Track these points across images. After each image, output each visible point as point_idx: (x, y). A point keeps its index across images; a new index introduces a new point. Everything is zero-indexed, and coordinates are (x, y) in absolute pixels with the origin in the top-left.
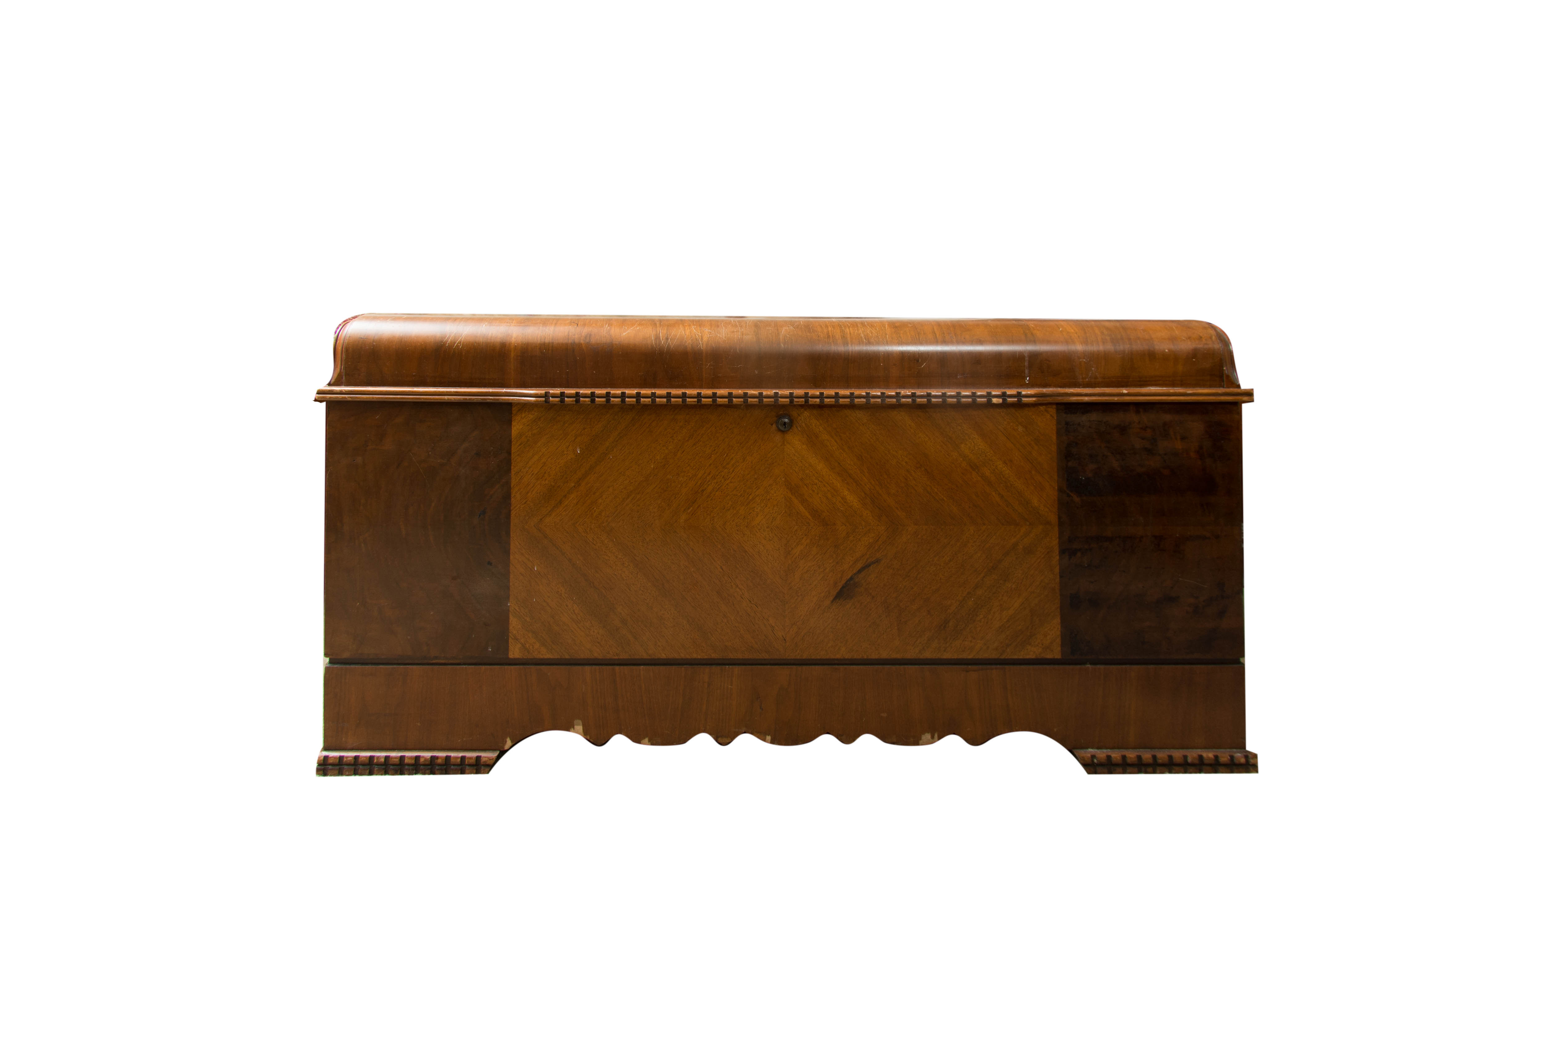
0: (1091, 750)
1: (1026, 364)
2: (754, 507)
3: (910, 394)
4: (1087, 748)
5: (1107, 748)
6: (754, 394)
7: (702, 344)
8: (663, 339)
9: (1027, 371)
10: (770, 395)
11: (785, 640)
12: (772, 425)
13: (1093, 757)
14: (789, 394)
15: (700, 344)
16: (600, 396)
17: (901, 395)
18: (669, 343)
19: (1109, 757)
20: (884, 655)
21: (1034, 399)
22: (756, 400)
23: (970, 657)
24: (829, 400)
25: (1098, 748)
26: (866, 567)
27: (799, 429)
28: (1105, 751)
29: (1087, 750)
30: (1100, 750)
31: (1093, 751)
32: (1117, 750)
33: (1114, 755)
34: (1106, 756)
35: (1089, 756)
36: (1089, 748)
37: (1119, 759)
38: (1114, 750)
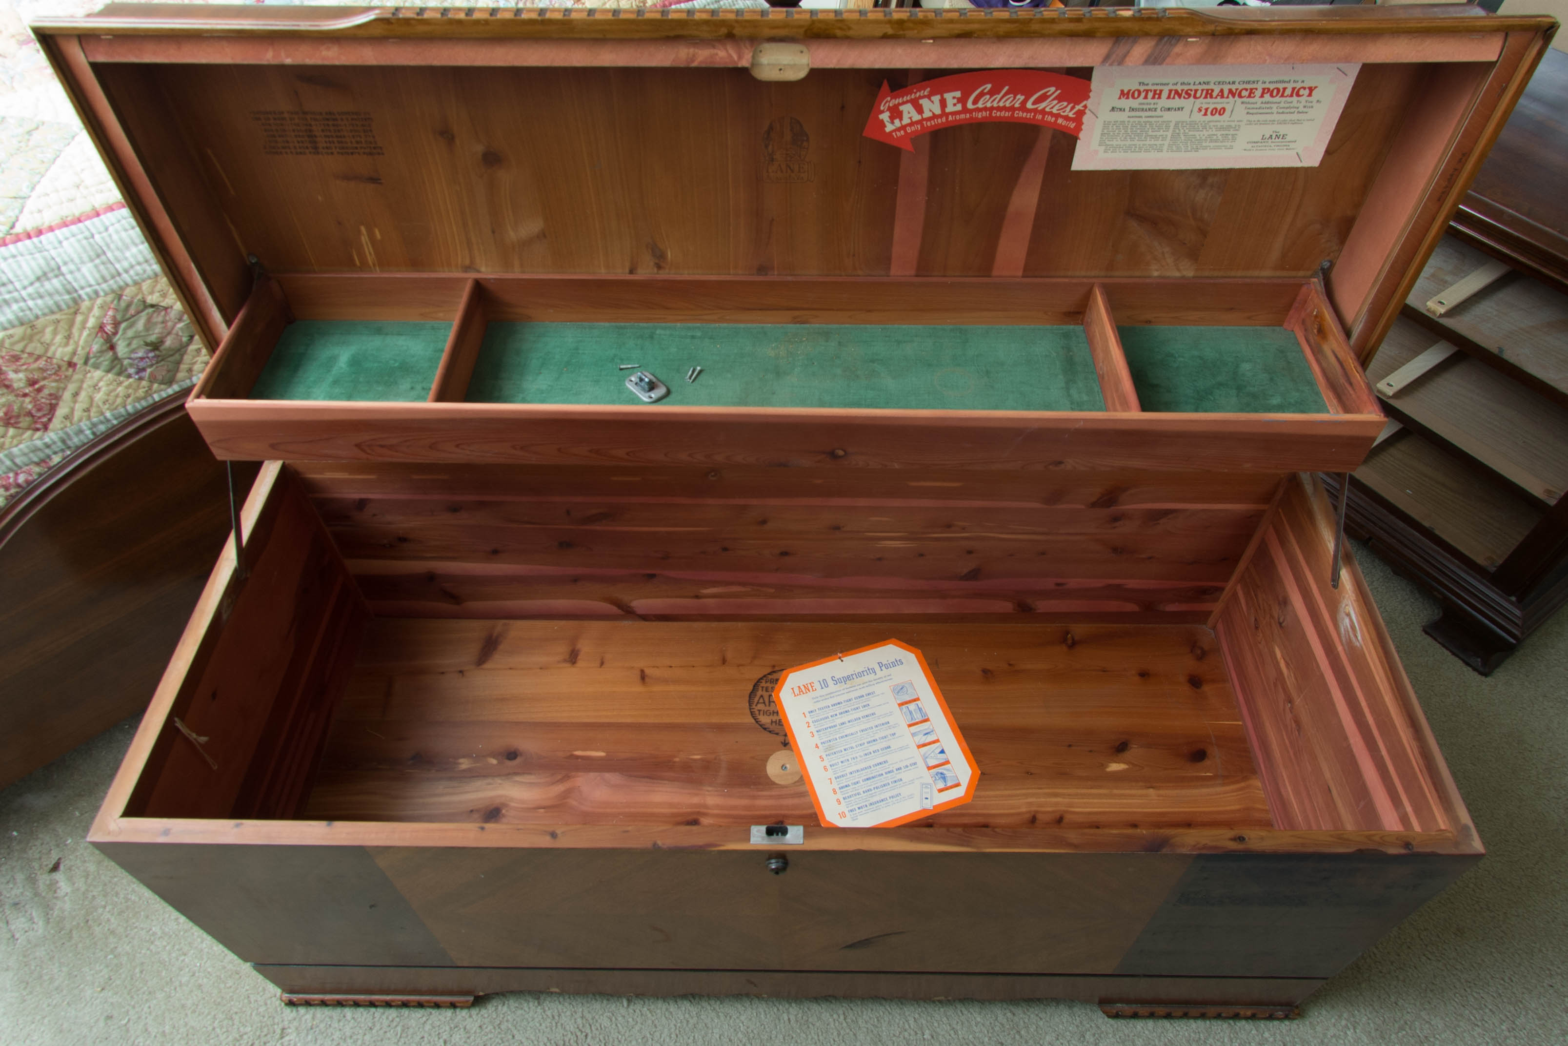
0: (1121, 1004)
5: (1137, 1002)
13: (1119, 1010)
25: (1127, 1004)
28: (1134, 1006)
29: (1115, 1005)
30: (1129, 1005)
31: (1121, 1006)
32: (1148, 1005)
33: (1142, 1011)
34: (1133, 1012)
35: (1115, 1011)
36: (1118, 1003)
37: (1146, 1014)
38: (1145, 1005)
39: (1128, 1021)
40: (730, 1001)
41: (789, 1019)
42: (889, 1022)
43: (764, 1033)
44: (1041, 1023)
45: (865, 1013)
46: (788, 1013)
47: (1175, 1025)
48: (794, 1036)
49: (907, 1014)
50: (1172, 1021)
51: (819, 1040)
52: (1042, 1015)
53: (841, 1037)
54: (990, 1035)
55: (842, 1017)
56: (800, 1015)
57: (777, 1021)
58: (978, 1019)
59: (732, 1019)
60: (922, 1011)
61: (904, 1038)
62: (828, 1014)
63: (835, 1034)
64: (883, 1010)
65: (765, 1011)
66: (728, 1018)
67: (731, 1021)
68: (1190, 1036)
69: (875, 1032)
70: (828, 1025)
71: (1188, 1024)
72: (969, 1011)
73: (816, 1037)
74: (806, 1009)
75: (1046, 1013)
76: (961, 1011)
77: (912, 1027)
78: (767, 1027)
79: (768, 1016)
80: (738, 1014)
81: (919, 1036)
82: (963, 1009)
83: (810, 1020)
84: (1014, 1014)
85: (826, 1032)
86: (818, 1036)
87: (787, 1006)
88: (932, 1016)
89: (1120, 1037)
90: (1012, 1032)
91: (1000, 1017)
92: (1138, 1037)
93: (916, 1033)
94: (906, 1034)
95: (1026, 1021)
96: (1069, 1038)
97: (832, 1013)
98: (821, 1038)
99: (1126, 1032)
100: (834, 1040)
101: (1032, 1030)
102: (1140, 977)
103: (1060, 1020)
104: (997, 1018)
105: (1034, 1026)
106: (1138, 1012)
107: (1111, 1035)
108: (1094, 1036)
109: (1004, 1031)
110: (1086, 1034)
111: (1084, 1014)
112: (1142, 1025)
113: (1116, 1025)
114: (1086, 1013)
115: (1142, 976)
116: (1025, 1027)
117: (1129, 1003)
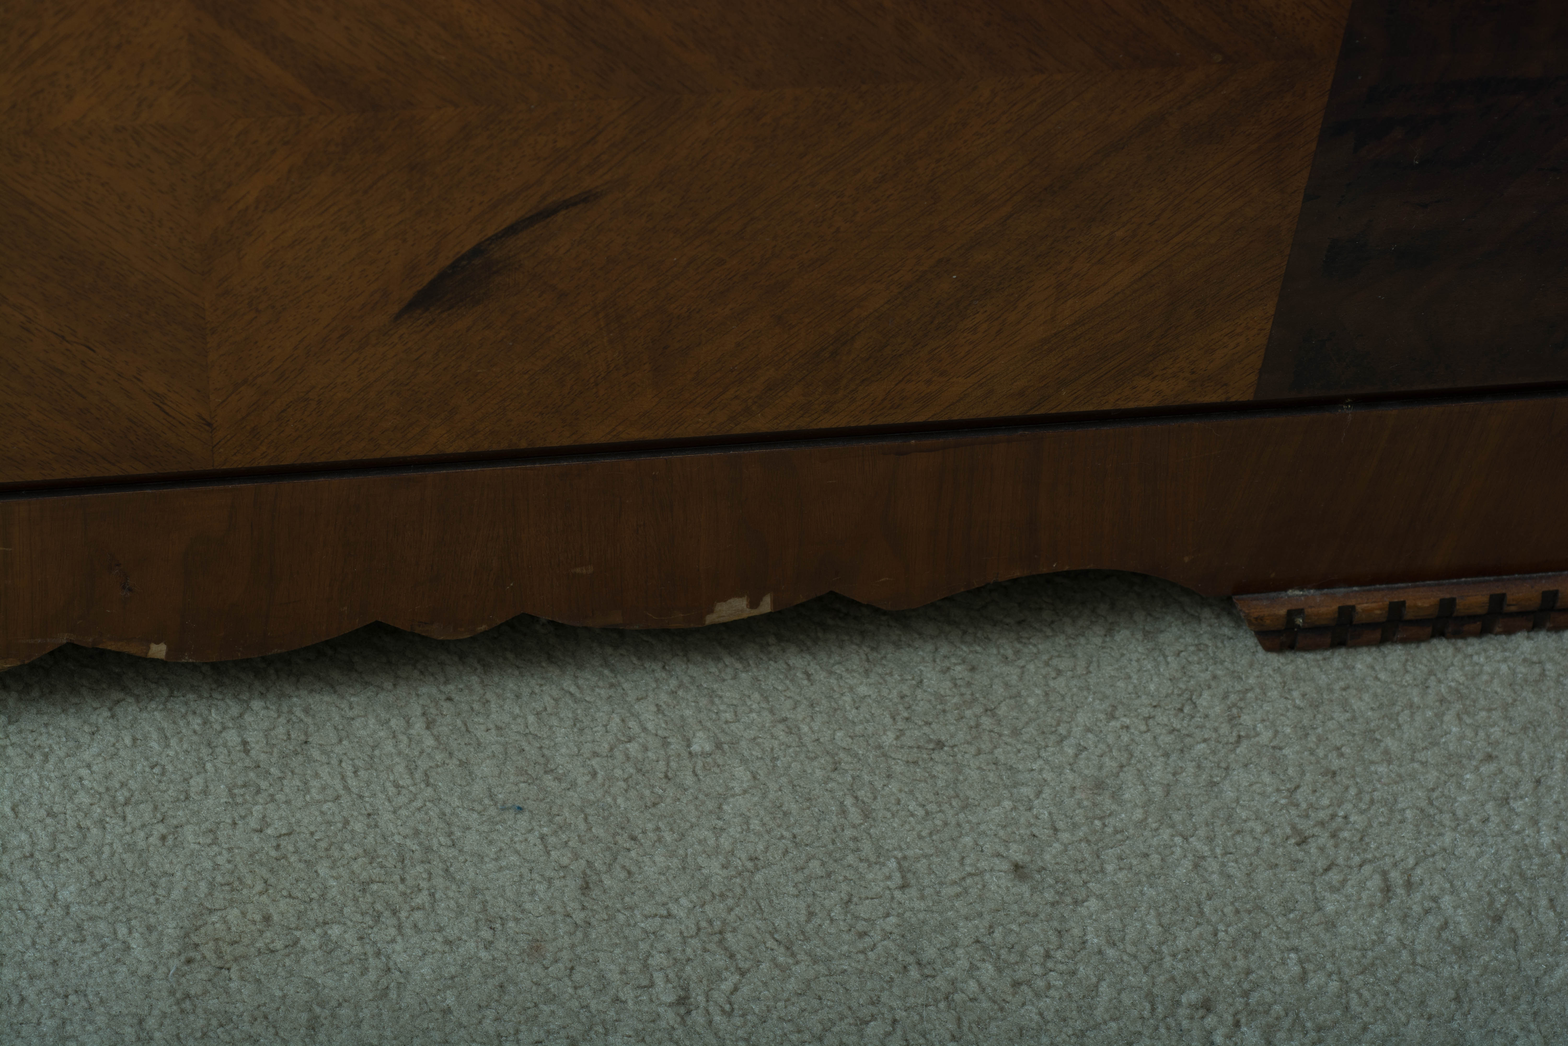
0: (1298, 592)
4: (1285, 589)
5: (1349, 582)
11: (209, 424)
13: (1292, 614)
19: (1346, 611)
20: (597, 435)
25: (1320, 587)
26: (544, 214)
28: (1341, 591)
29: (1283, 594)
30: (1325, 591)
31: (1300, 596)
32: (1384, 586)
33: (1365, 605)
34: (1340, 608)
35: (1283, 612)
36: (1291, 587)
37: (1378, 612)
38: (1373, 587)
39: (1328, 653)
40: (39, 712)
41: (245, 743)
42: (576, 720)
43: (163, 786)
44: (1059, 684)
45: (493, 706)
46: (241, 728)
47: (1470, 650)
48: (264, 785)
49: (631, 697)
50: (1460, 643)
51: (347, 788)
52: (1064, 663)
53: (418, 775)
54: (901, 725)
55: (419, 725)
56: (281, 730)
57: (205, 751)
58: (863, 690)
59: (53, 759)
60: (681, 685)
61: (628, 758)
62: (372, 721)
63: (400, 768)
64: (555, 692)
65: (161, 730)
66: (38, 757)
67: (50, 766)
68: (1514, 673)
69: (532, 751)
70: (374, 748)
71: (1510, 645)
72: (831, 673)
73: (338, 784)
74: (298, 712)
75: (1074, 656)
76: (808, 676)
77: (650, 726)
78: (170, 768)
79: (173, 742)
80: (71, 744)
81: (676, 744)
82: (813, 668)
83: (314, 739)
84: (973, 669)
85: (370, 767)
86: (343, 778)
87: (235, 710)
88: (712, 694)
89: (1304, 695)
90: (968, 713)
91: (932, 677)
92: (1360, 690)
93: (665, 744)
94: (633, 748)
95: (1014, 679)
96: (1145, 711)
97: (384, 715)
98: (352, 782)
99: (1323, 680)
100: (397, 786)
101: (1031, 701)
102: (1343, 409)
103: (1117, 669)
104: (921, 681)
105: (1038, 691)
106: (1353, 608)
107: (1275, 692)
108: (1223, 699)
109: (944, 711)
110: (1201, 695)
111: (1192, 648)
112: (1369, 659)
113: (1290, 668)
114: (1196, 645)
115: (1347, 404)
116: (1011, 698)
117: (1324, 583)
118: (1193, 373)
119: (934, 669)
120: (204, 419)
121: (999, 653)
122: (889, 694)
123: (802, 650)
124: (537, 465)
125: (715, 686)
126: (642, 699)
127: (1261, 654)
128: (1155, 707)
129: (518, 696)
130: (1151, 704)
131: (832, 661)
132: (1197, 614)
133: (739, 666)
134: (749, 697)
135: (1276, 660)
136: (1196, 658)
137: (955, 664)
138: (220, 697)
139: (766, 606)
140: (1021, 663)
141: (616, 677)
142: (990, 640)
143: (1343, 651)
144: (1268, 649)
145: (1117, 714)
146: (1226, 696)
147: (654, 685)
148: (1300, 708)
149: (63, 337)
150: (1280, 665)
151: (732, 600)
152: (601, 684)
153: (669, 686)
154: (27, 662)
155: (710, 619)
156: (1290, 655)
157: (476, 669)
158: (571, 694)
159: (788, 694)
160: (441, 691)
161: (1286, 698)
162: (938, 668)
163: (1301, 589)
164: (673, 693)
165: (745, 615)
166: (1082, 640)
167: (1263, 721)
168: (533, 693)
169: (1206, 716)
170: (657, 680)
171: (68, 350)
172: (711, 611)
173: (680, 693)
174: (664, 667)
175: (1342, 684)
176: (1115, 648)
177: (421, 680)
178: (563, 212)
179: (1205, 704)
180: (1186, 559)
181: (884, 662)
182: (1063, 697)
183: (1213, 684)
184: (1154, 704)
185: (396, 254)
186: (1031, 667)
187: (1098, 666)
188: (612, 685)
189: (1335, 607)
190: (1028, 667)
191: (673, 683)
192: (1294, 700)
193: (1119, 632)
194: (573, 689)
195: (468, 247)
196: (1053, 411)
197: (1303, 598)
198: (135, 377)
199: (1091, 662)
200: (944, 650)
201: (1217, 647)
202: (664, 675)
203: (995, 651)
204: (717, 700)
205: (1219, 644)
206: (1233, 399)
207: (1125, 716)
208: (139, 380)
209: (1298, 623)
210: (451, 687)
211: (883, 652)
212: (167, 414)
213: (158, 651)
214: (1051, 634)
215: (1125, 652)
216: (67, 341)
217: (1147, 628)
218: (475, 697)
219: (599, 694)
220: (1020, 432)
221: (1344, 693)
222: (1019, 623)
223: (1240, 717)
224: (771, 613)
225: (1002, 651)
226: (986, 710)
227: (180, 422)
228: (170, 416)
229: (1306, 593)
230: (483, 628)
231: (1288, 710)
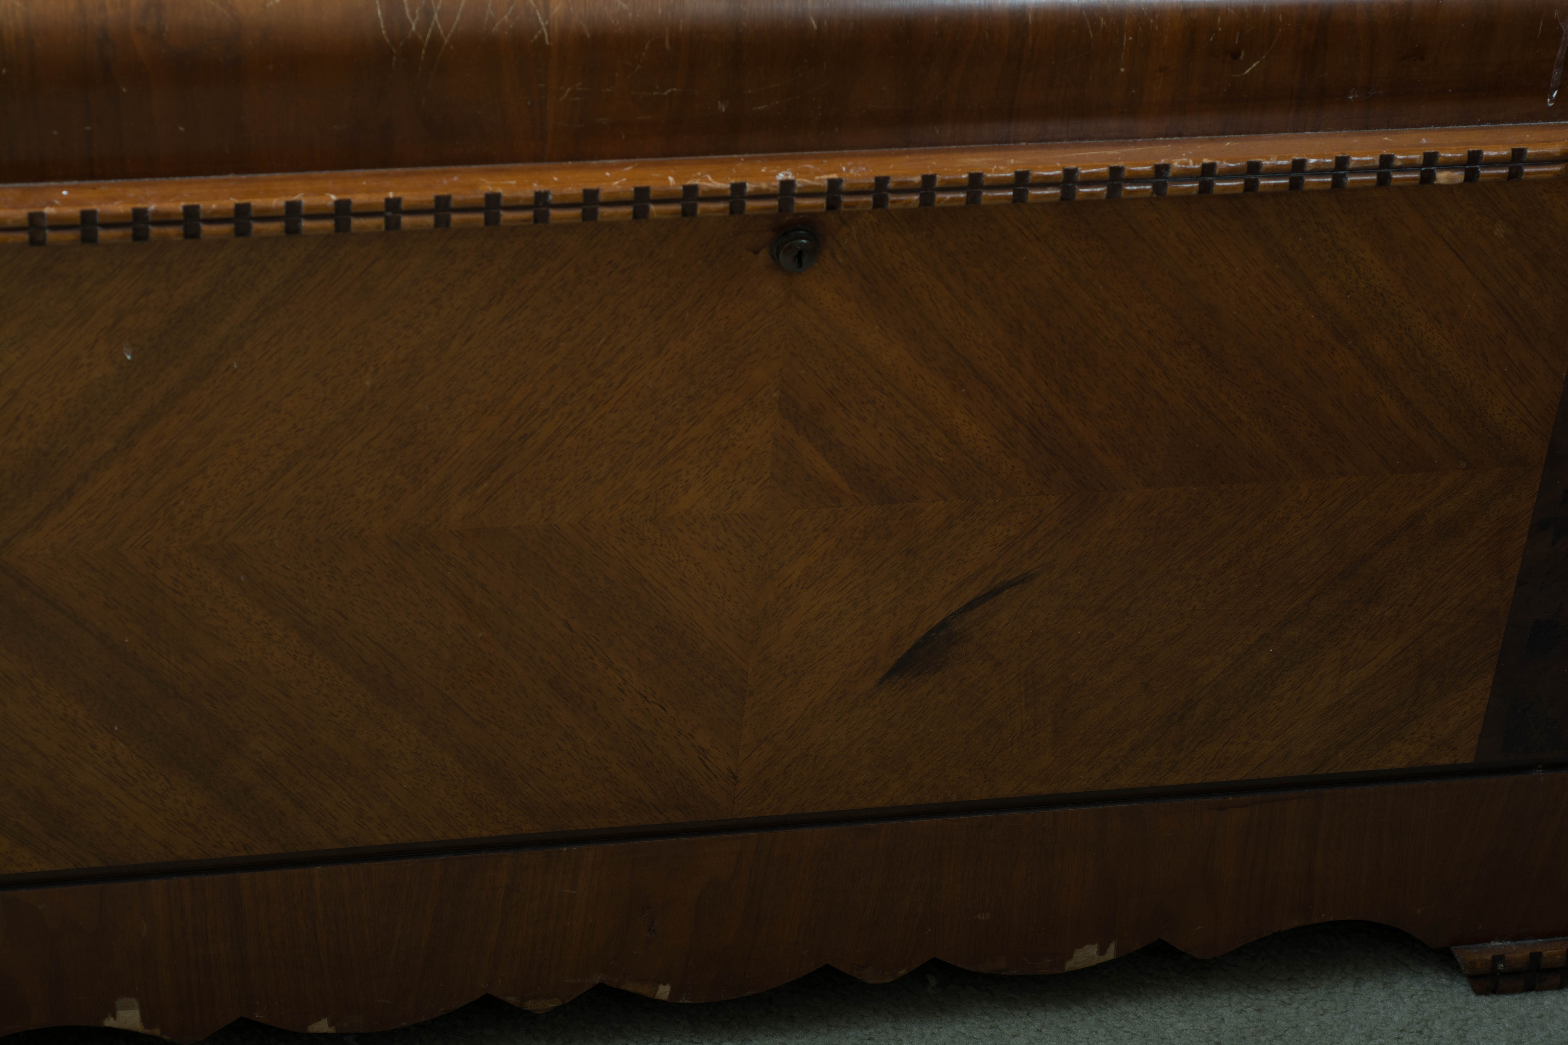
0: (1498, 943)
1: (1559, 54)
2: (680, 470)
3: (1197, 166)
4: (1489, 941)
5: (1536, 936)
6: (719, 190)
7: (548, 27)
8: (413, 16)
9: (1556, 74)
10: (767, 190)
11: (735, 777)
12: (756, 252)
14: (826, 183)
15: (539, 26)
16: (216, 216)
17: (1170, 174)
18: (436, 29)
19: (1536, 957)
20: (1007, 790)
21: (1557, 168)
22: (721, 205)
23: (1237, 777)
24: (948, 196)
25: (1514, 939)
26: (992, 593)
27: (841, 261)
29: (1487, 945)
30: (1518, 942)
31: (1502, 945)
32: (1561, 938)
33: (1549, 952)
34: (1530, 953)
35: (1489, 957)
36: (1493, 939)
37: (1559, 957)
38: (1553, 939)
84: (1260, 1010)
88: (1068, 1032)
89: (1510, 1021)
90: (1262, 1038)
91: (1230, 1016)
92: (1551, 1018)
95: (1292, 1016)
99: (1522, 1011)
101: (1308, 1030)
102: (1536, 772)
103: (1368, 1008)
104: (1223, 1019)
105: (1312, 1023)
106: (1540, 954)
107: (1490, 1020)
108: (1451, 1024)
109: (1244, 1038)
110: (1434, 1023)
111: (1421, 993)
112: (1554, 998)
113: (1496, 1005)
114: (1424, 991)
115: (1539, 769)
116: (1293, 1028)
117: (1517, 937)
118: (1432, 737)
119: (1231, 1011)
120: (732, 773)
121: (1277, 999)
122: (1201, 1027)
123: (1130, 1001)
124: (962, 817)
125: (1069, 1026)
126: (1015, 1036)
127: (1473, 997)
128: (1401, 1031)
129: (923, 1036)
130: (1398, 1029)
131: (1154, 1007)
132: (1419, 971)
133: (1085, 1012)
134: (1096, 1032)
135: (1485, 1000)
136: (1425, 999)
137: (1247, 1007)
138: (698, 1041)
139: (1111, 954)
140: (1295, 1005)
141: (993, 1021)
142: (1269, 991)
143: (1533, 993)
144: (1478, 993)
145: (1374, 1036)
146: (1453, 1023)
147: (1023, 1026)
148: (1509, 1030)
149: (646, 698)
150: (1488, 1003)
151: (1086, 947)
152: (983, 1026)
153: (1034, 1026)
154: (567, 1001)
155: (1070, 965)
156: (1495, 997)
157: (888, 1019)
158: (963, 1034)
159: (1125, 1029)
160: (865, 1034)
161: (1498, 1023)
162: (1234, 1010)
163: (1501, 940)
164: (1039, 1031)
165: (1094, 962)
166: (1338, 990)
167: (1484, 1038)
168: (933, 1034)
169: (1441, 1037)
170: (1025, 1023)
171: (647, 709)
172: (1070, 957)
173: (1044, 1031)
174: (1028, 1014)
175: (1538, 1014)
176: (1363, 994)
177: (847, 1027)
178: (1007, 591)
179: (1438, 1028)
180: (1419, 911)
181: (1193, 1007)
182: (1332, 1027)
183: (1442, 1016)
184: (1401, 1029)
185: (887, 627)
186: (1304, 1008)
187: (1353, 1006)
188: (991, 1028)
189: (1527, 953)
190: (1301, 1008)
191: (1037, 1025)
192: (1504, 1024)
193: (1364, 984)
194: (963, 1030)
195: (937, 621)
196: (1332, 772)
197: (1503, 947)
198: (690, 734)
199: (1348, 1003)
200: (1236, 999)
201: (1439, 992)
202: (1030, 1019)
203: (1274, 998)
204: (1072, 1035)
205: (1441, 990)
206: (1459, 762)
207: (1380, 1037)
208: (692, 737)
209: (1500, 968)
210: (871, 1030)
211: (1191, 1001)
212: (707, 767)
213: (664, 992)
214: (1314, 985)
215: (1371, 997)
216: (648, 701)
217: (1385, 981)
218: (891, 1037)
219: (984, 1033)
220: (1307, 791)
221: (1540, 1020)
222: (1289, 980)
223: (1465, 1037)
224: (1114, 959)
225: (1280, 998)
226: (1276, 1037)
227: (715, 776)
228: (709, 769)
229: (1504, 943)
230: (903, 972)
231: (1500, 1031)
